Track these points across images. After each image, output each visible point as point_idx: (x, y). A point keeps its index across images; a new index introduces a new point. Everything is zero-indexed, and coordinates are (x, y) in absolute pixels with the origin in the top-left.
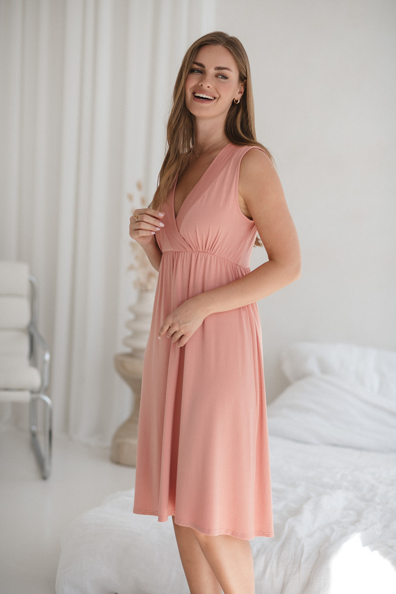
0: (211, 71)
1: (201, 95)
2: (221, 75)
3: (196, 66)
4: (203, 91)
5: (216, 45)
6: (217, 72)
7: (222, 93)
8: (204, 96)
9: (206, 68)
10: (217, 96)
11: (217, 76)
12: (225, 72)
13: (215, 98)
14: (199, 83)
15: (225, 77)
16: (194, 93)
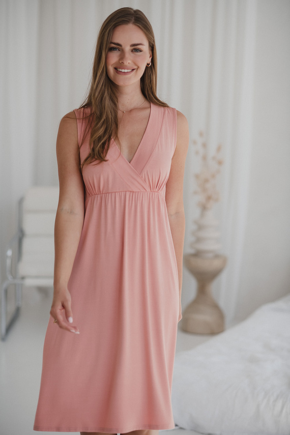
0: (127, 48)
2: (136, 49)
3: (113, 45)
5: (127, 24)
6: (132, 48)
7: (139, 65)
9: (123, 47)
10: (136, 67)
11: (132, 51)
12: (138, 47)
14: (120, 60)
15: (140, 51)
16: (116, 69)
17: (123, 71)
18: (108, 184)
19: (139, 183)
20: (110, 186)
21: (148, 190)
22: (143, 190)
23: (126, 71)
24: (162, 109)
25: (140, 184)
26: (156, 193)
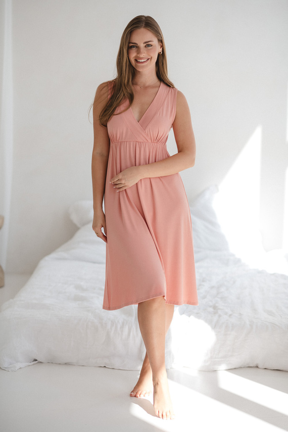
0: (142, 45)
2: (148, 45)
3: (132, 45)
5: (140, 29)
6: (145, 45)
7: (152, 55)
9: (139, 44)
10: (150, 57)
12: (150, 43)
13: (148, 59)
14: (137, 54)
15: (151, 46)
16: (136, 60)
17: (141, 61)
18: (122, 136)
19: (143, 135)
20: (124, 136)
21: (149, 141)
22: (145, 141)
23: (143, 61)
24: (168, 88)
25: (144, 137)
26: (155, 144)
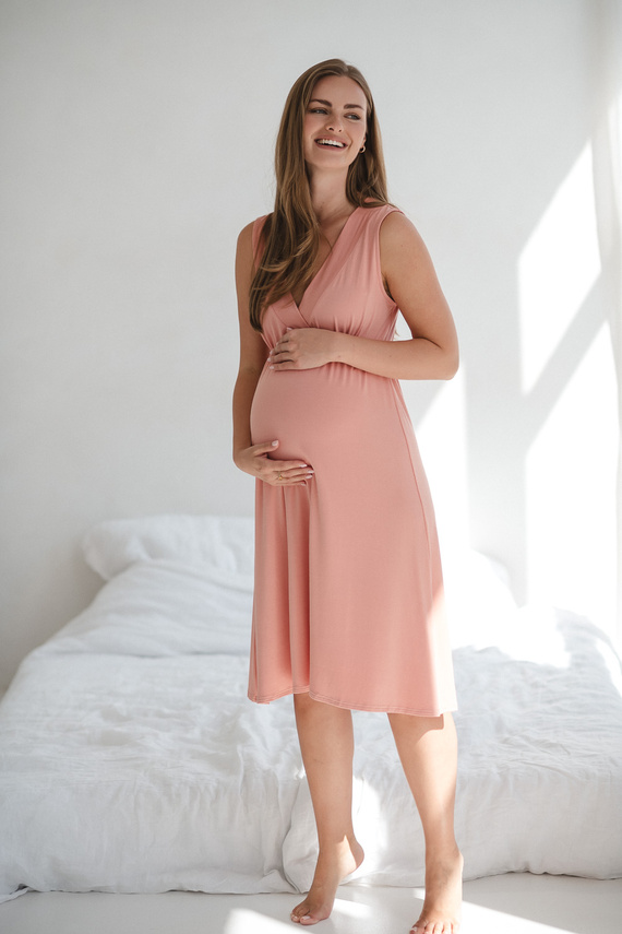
1: (330, 142)
3: (319, 105)
4: (332, 137)
6: (347, 110)
8: (335, 143)
11: (346, 116)
12: (356, 110)
13: (345, 145)
15: (357, 117)
16: (317, 141)
